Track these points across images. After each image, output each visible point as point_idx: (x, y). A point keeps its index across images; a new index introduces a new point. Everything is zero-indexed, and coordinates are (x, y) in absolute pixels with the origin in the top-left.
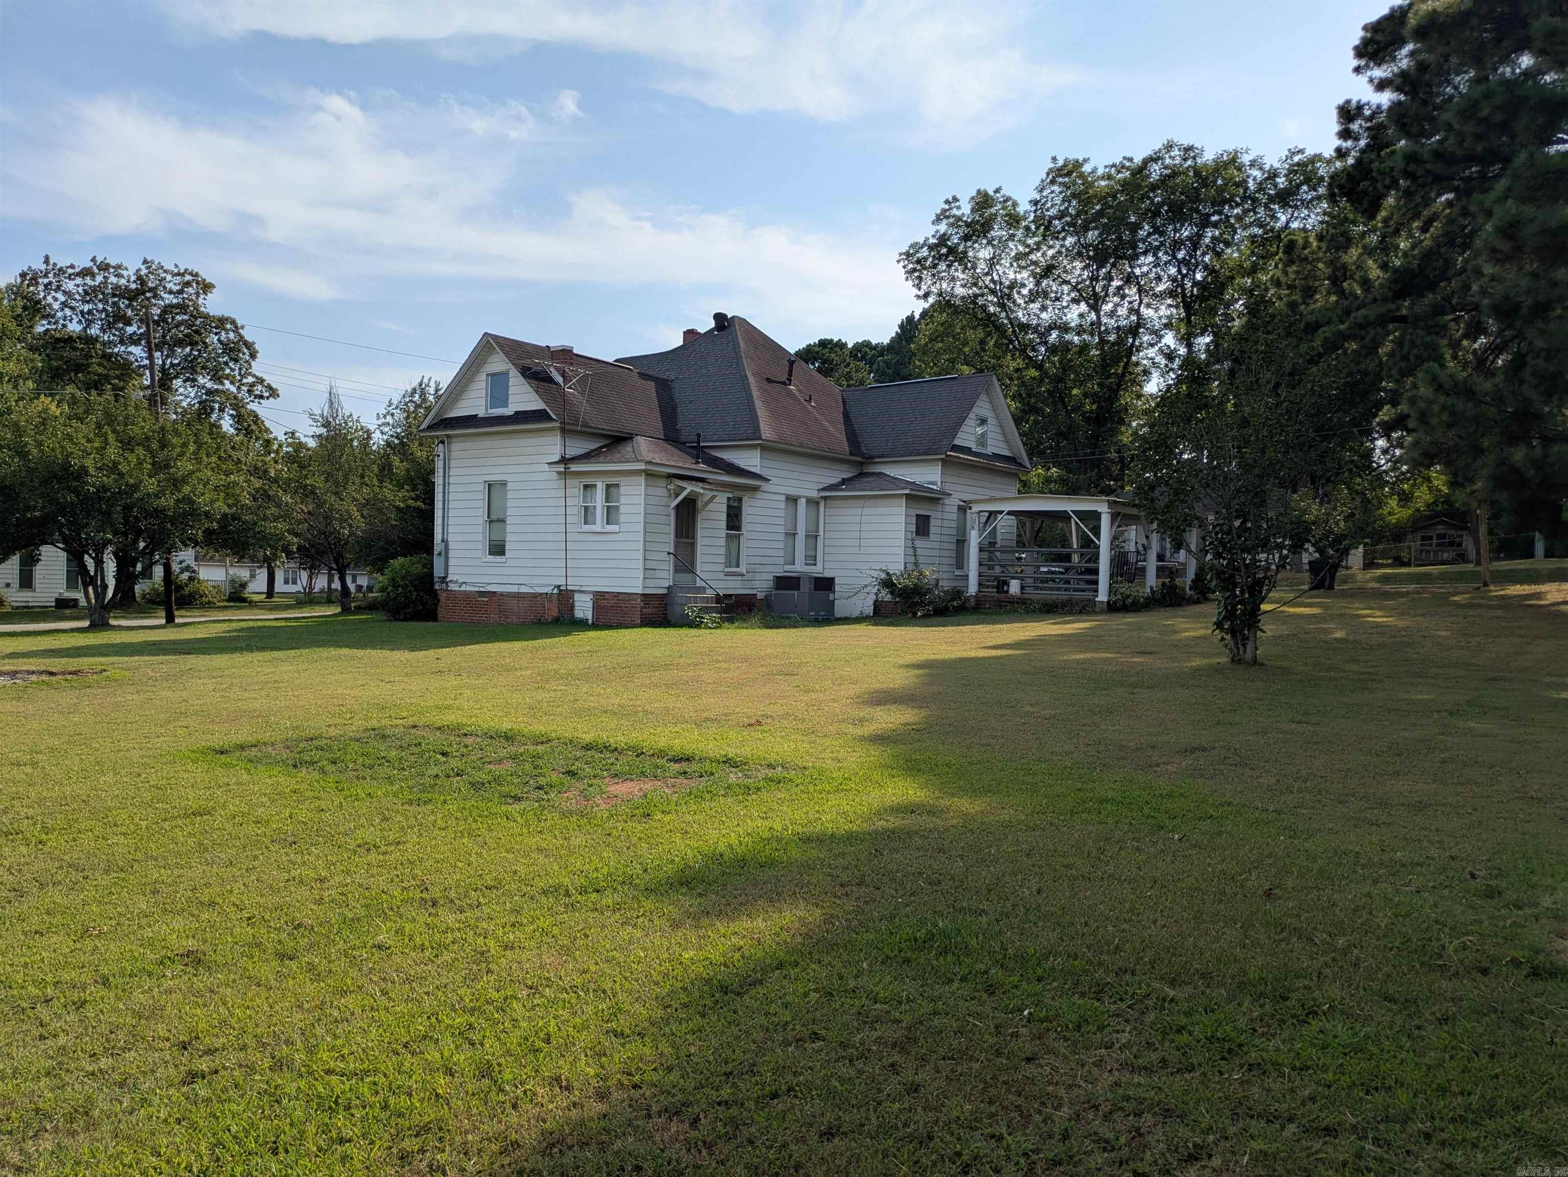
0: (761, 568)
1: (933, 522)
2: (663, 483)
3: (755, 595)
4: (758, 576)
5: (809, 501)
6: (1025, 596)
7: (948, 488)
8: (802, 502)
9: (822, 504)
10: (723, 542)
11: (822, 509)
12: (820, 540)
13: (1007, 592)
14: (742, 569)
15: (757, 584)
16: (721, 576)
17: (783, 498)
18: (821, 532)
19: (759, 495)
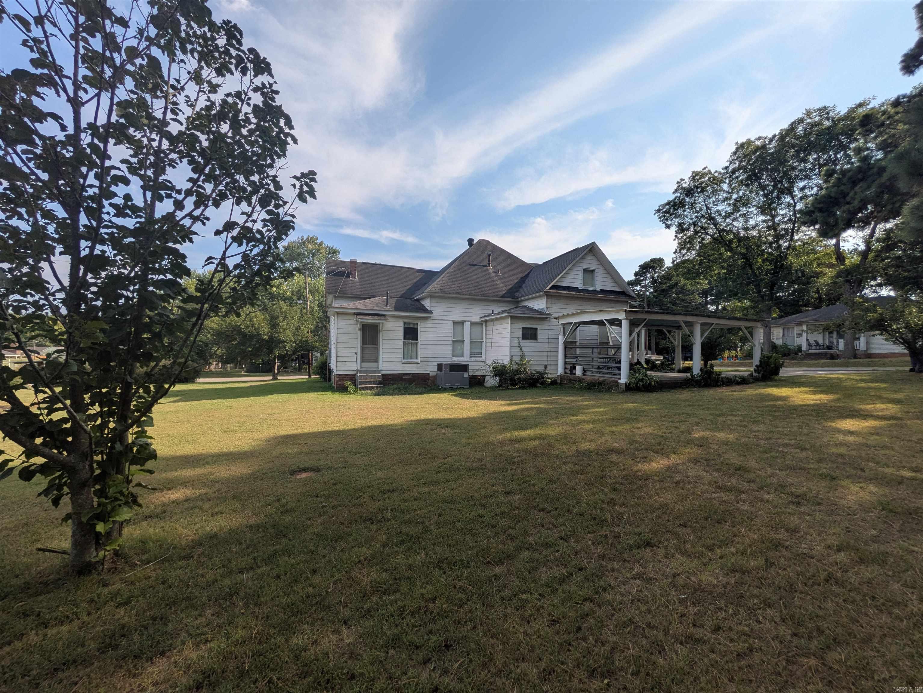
0: (433, 360)
1: (539, 332)
2: (351, 317)
3: (428, 374)
4: (430, 364)
5: (473, 323)
6: (585, 377)
7: (551, 311)
8: (467, 325)
9: (484, 325)
10: (401, 346)
11: (484, 327)
12: (484, 344)
13: (575, 374)
14: (418, 361)
15: (429, 368)
16: (400, 364)
17: (451, 322)
18: (484, 340)
19: (429, 321)
